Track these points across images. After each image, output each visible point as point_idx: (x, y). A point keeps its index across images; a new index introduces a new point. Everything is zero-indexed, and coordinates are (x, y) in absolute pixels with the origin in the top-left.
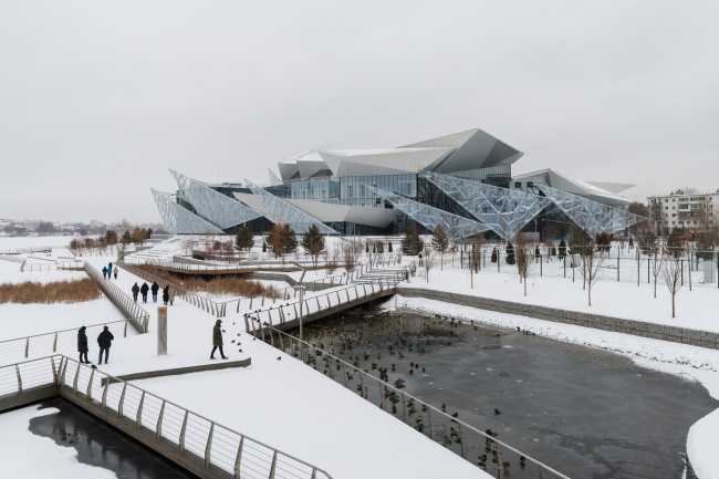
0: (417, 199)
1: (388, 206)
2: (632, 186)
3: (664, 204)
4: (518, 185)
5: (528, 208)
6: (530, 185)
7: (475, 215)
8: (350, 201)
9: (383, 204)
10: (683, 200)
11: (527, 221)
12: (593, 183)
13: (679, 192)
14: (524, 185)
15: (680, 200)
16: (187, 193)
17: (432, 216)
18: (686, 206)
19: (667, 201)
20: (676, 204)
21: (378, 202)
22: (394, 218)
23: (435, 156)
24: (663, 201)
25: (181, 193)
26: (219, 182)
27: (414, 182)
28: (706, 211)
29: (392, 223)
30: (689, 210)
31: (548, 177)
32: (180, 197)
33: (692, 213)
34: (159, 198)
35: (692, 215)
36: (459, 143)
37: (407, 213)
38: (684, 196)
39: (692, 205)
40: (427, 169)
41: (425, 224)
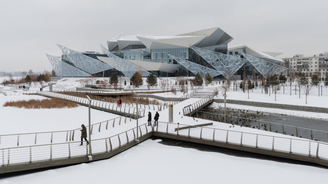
0: (189, 60)
1: (175, 62)
2: (282, 54)
3: (290, 62)
4: (231, 53)
5: (237, 64)
6: (236, 53)
7: (214, 67)
8: (156, 61)
9: (172, 62)
10: (299, 60)
11: (237, 70)
12: (265, 53)
13: (297, 56)
14: (234, 53)
15: (298, 60)
16: (68, 57)
17: (195, 68)
18: (300, 63)
19: (291, 60)
20: (296, 62)
21: (170, 61)
22: (178, 69)
23: (198, 39)
24: (290, 60)
25: (64, 56)
26: (85, 51)
27: (187, 52)
28: (309, 65)
29: (177, 71)
30: (302, 65)
31: (245, 49)
32: (64, 58)
33: (303, 66)
34: (52, 59)
35: (303, 67)
36: (209, 34)
37: (184, 66)
38: (299, 58)
39: (303, 62)
40: (193, 46)
41: (192, 72)
